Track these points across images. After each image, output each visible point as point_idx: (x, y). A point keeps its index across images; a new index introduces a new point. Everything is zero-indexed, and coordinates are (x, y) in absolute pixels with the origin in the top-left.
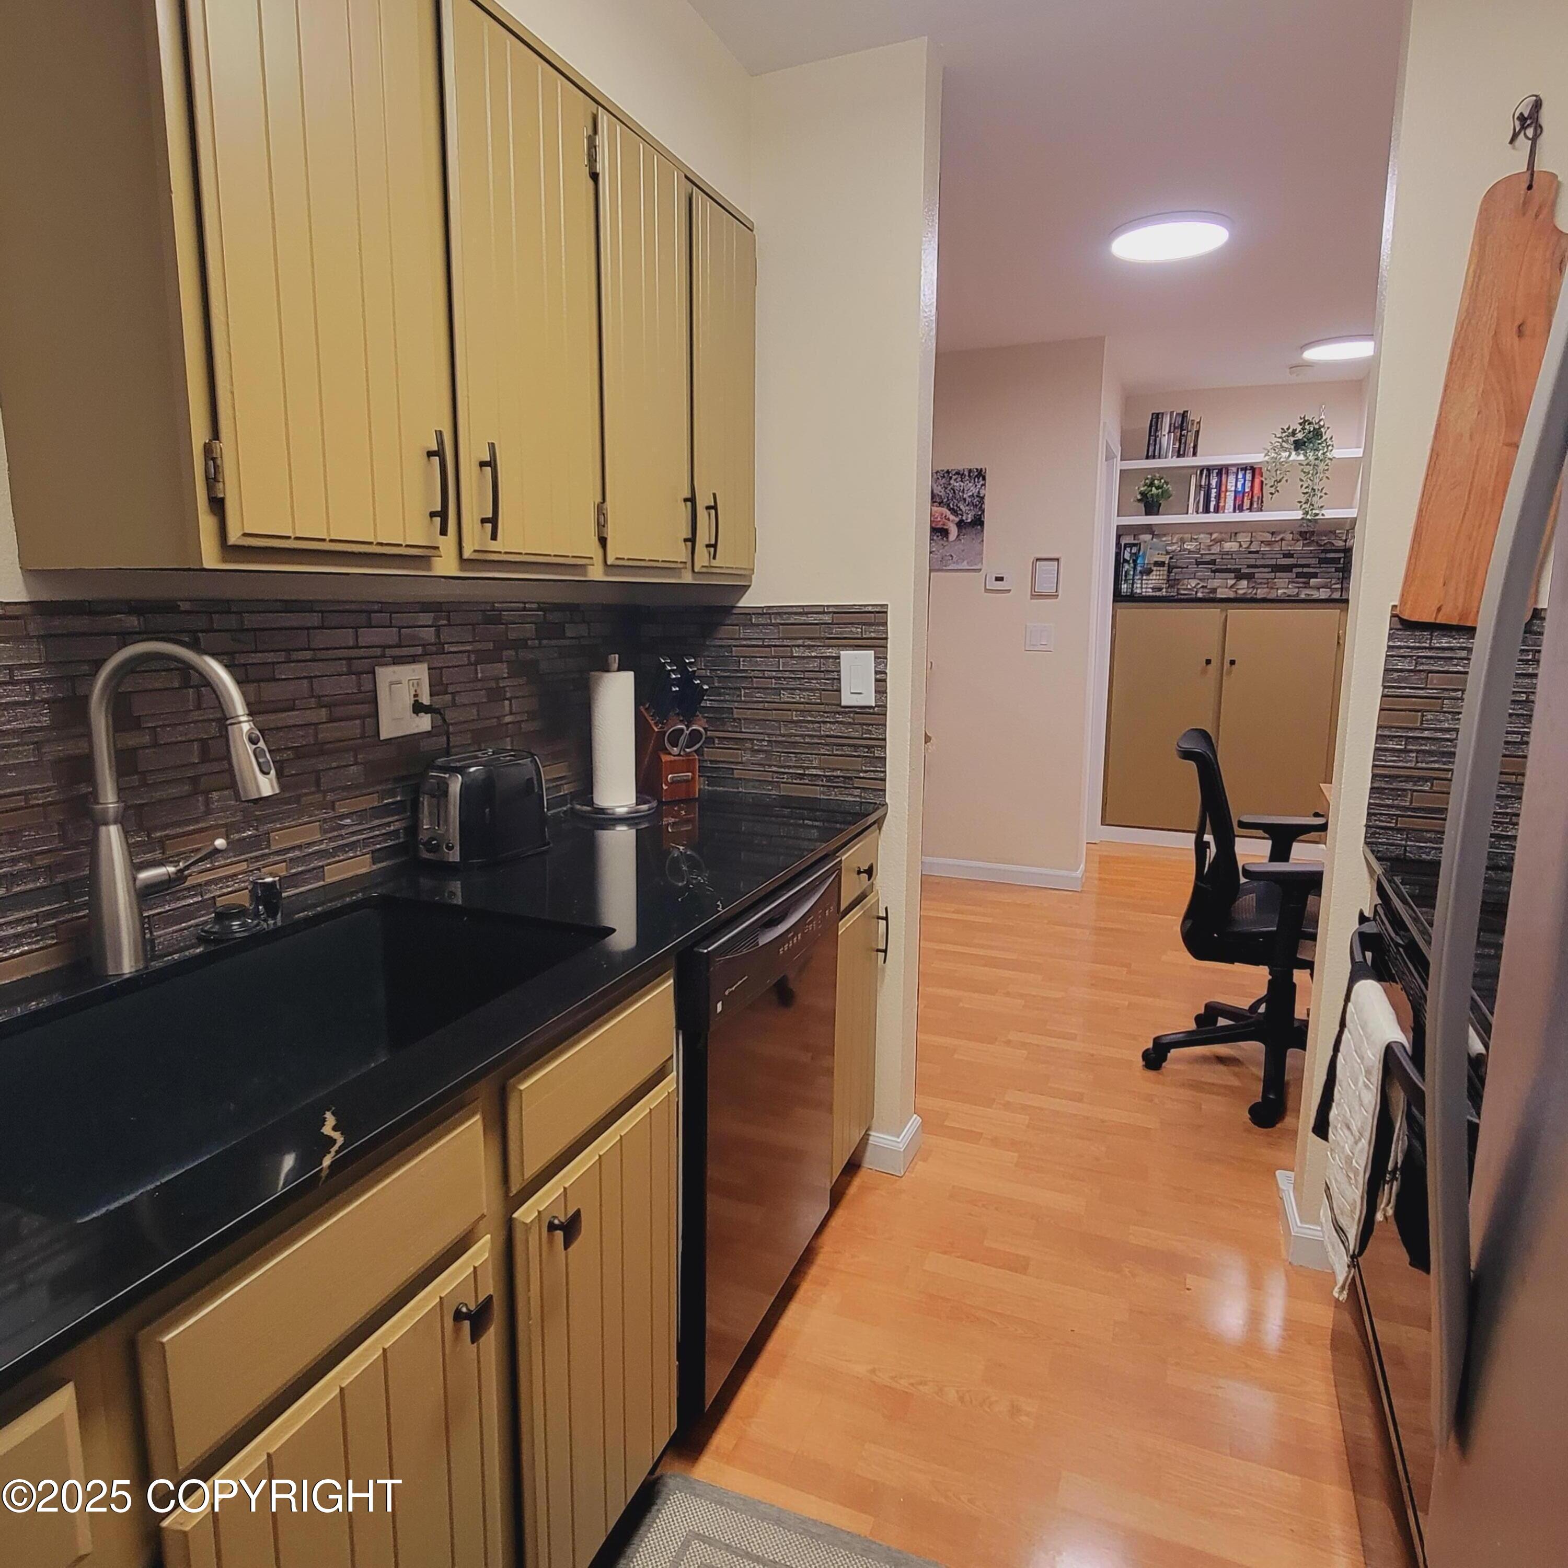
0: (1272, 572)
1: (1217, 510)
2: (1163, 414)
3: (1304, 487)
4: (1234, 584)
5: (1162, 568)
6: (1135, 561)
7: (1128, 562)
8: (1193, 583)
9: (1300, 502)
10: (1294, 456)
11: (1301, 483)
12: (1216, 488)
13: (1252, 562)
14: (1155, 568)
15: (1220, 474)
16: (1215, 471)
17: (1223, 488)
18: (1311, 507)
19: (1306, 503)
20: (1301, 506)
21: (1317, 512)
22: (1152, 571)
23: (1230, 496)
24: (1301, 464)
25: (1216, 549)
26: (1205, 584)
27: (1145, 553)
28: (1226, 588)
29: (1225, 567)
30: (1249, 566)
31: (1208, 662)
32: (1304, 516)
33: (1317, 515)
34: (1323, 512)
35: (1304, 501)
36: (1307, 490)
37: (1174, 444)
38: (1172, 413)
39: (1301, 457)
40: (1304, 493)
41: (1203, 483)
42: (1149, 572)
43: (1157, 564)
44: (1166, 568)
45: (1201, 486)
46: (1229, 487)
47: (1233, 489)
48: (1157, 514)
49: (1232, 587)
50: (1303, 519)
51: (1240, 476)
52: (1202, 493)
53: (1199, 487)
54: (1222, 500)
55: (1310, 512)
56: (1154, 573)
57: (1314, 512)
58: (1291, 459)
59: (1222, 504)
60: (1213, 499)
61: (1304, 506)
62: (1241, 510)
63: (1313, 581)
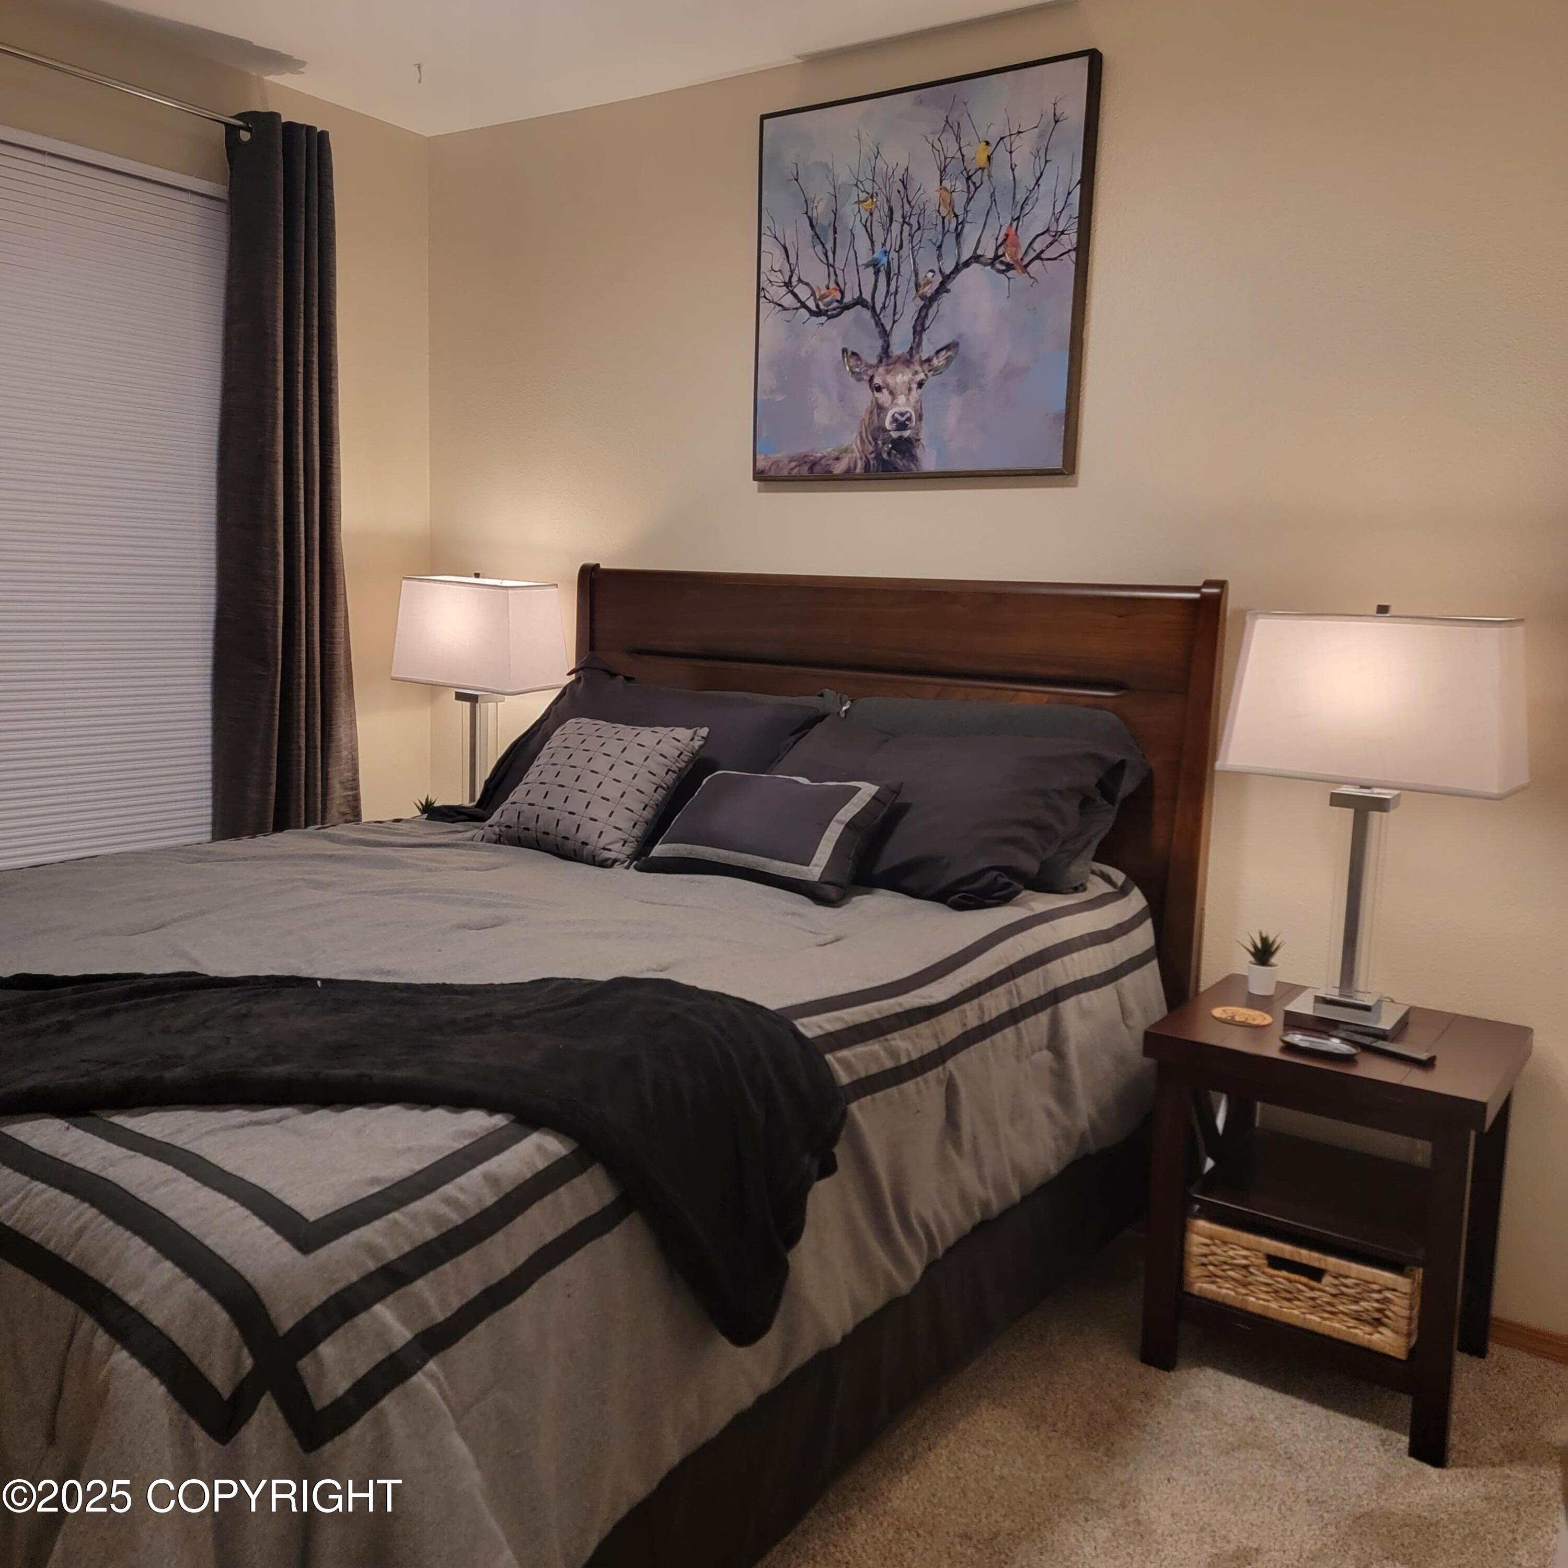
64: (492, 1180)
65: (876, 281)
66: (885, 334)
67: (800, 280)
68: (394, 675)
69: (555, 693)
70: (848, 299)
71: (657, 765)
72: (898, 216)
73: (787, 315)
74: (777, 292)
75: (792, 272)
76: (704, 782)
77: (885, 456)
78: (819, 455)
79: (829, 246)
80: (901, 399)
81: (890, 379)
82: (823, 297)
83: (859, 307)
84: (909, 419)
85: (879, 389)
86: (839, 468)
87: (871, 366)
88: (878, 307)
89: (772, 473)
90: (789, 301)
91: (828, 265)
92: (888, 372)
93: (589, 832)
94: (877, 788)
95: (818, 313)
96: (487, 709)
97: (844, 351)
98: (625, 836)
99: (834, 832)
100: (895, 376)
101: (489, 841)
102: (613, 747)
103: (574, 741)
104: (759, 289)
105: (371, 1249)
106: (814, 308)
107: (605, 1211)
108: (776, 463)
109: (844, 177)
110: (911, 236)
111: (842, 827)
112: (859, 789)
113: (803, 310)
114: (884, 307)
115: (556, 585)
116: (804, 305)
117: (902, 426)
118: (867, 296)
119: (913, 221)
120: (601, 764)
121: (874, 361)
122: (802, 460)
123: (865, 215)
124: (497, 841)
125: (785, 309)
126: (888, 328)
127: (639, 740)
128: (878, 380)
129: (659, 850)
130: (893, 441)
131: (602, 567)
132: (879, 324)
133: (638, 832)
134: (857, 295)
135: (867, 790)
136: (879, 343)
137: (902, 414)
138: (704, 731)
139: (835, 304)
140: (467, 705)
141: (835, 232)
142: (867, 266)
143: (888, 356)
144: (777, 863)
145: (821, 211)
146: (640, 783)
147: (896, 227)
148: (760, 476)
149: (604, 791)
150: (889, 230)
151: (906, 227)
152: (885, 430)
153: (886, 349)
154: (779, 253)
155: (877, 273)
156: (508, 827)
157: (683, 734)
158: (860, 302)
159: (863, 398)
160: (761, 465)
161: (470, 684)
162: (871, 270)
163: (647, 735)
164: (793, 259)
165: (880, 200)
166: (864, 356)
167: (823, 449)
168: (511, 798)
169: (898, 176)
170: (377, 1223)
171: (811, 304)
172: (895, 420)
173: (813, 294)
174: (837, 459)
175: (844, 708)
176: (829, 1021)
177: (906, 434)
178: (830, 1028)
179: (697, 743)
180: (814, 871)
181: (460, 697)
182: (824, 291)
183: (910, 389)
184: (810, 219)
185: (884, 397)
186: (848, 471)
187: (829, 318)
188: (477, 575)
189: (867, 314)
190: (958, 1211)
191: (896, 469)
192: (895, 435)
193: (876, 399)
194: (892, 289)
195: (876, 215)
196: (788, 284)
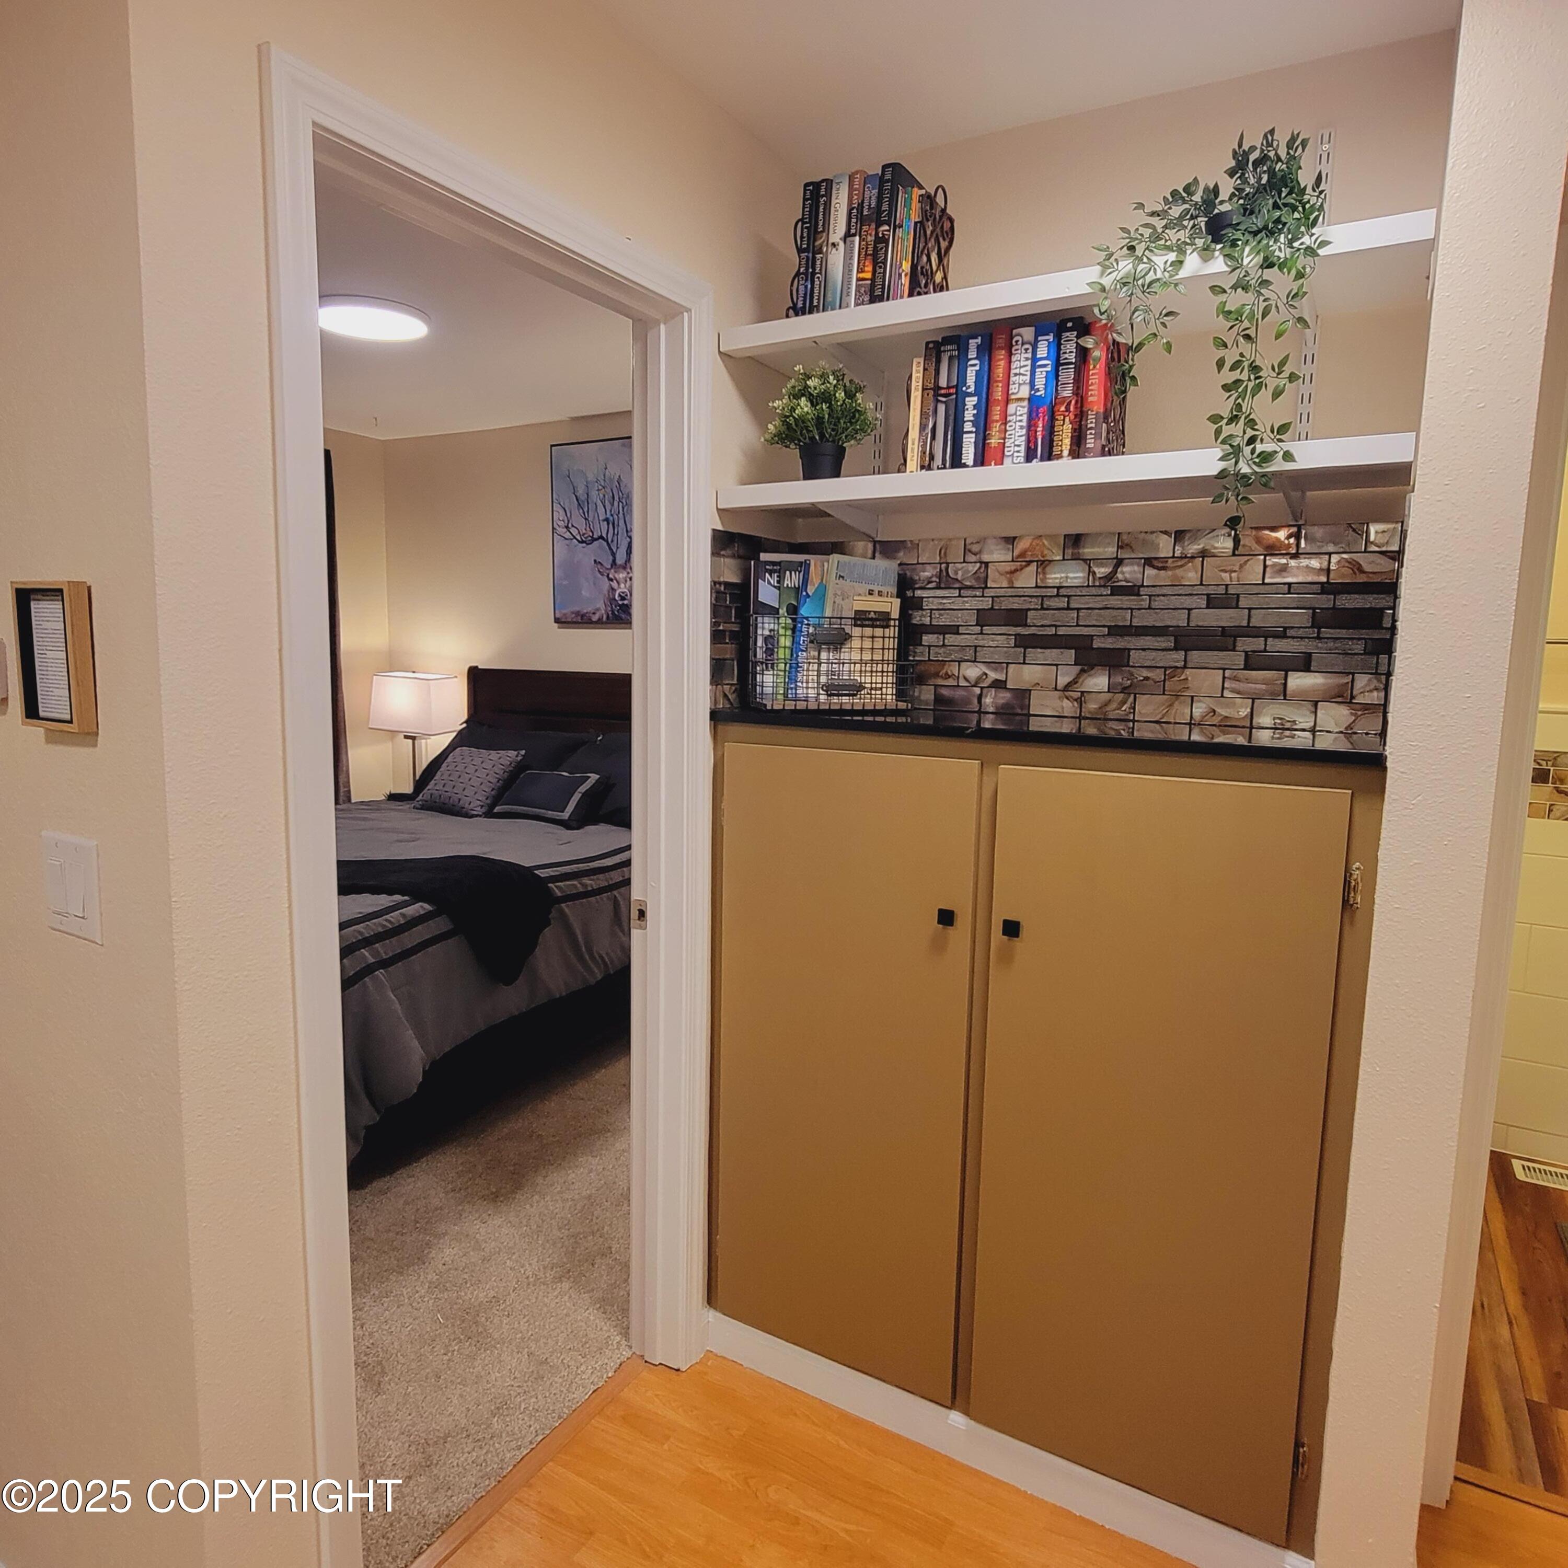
0: (1176, 649)
1: (981, 460)
2: (829, 183)
3: (1228, 365)
4: (1074, 682)
5: (879, 632)
6: (793, 610)
7: (774, 612)
8: (972, 672)
9: (1215, 419)
10: (1193, 263)
11: (1221, 353)
12: (976, 393)
13: (1125, 619)
14: (857, 631)
15: (986, 350)
16: (973, 343)
17: (998, 394)
18: (1250, 433)
19: (1233, 419)
20: (1218, 432)
21: (1268, 447)
22: (848, 637)
23: (1018, 413)
24: (1217, 290)
25: (1027, 579)
26: (1003, 677)
27: (822, 590)
28: (1056, 689)
29: (1052, 631)
30: (1115, 631)
31: (946, 918)
32: (1228, 464)
33: (1266, 457)
34: (1293, 447)
35: (1226, 414)
36: (1236, 375)
37: (861, 270)
38: (851, 178)
39: (1219, 265)
40: (1226, 388)
41: (943, 382)
42: (838, 641)
43: (861, 619)
44: (892, 632)
45: (937, 388)
46: (1013, 389)
47: (1025, 392)
48: (836, 473)
49: (1067, 688)
50: (1223, 474)
51: (1042, 351)
52: (942, 408)
53: (934, 391)
54: (995, 428)
55: (1247, 450)
56: (856, 643)
57: (1260, 448)
58: (1183, 273)
59: (994, 441)
60: (968, 427)
61: (1227, 430)
62: (1049, 455)
63: (1298, 681)
64: (403, 915)
65: (608, 527)
66: (613, 554)
67: (573, 526)
68: (370, 726)
69: (454, 734)
70: (595, 536)
71: (499, 769)
72: (616, 498)
73: (567, 542)
74: (562, 531)
75: (568, 521)
76: (522, 776)
77: (616, 613)
78: (585, 611)
79: (586, 510)
80: (622, 585)
81: (616, 576)
82: (584, 534)
83: (600, 540)
84: (627, 595)
85: (611, 580)
86: (595, 618)
87: (608, 569)
88: (610, 540)
89: (563, 620)
90: (568, 535)
91: (586, 519)
92: (616, 572)
93: (464, 802)
94: (598, 776)
95: (582, 542)
96: (422, 743)
97: (595, 561)
98: (482, 804)
99: (576, 797)
100: (619, 574)
101: (417, 809)
102: (477, 761)
103: (458, 759)
104: (553, 528)
105: (360, 933)
106: (579, 539)
107: (448, 931)
108: (565, 615)
109: (591, 477)
110: (623, 508)
111: (580, 795)
112: (589, 777)
113: (575, 540)
114: (612, 541)
115: (456, 677)
116: (575, 538)
117: (623, 599)
118: (604, 535)
119: (624, 501)
120: (471, 769)
121: (609, 567)
122: (577, 613)
123: (601, 496)
124: (421, 809)
125: (566, 539)
126: (614, 550)
127: (490, 757)
128: (611, 576)
129: (497, 809)
130: (620, 605)
131: (480, 667)
132: (610, 549)
133: (489, 801)
134: (600, 534)
135: (594, 777)
136: (611, 558)
137: (623, 593)
138: (523, 752)
139: (590, 538)
140: (410, 741)
141: (588, 503)
142: (604, 520)
143: (616, 564)
144: (550, 812)
145: (581, 491)
146: (489, 778)
147: (616, 503)
148: (557, 620)
149: (472, 783)
150: (613, 505)
151: (621, 504)
152: (615, 599)
153: (614, 561)
154: (562, 512)
155: (608, 524)
156: (426, 801)
157: (513, 753)
158: (601, 537)
159: (605, 584)
160: (558, 615)
161: (412, 730)
162: (605, 523)
163: (494, 755)
164: (569, 515)
165: (609, 490)
166: (605, 564)
167: (587, 609)
168: (428, 787)
169: (616, 479)
170: (362, 925)
171: (579, 538)
172: (620, 595)
173: (579, 533)
174: (594, 613)
175: (599, 738)
176: (552, 871)
177: (626, 602)
178: (553, 874)
179: (519, 758)
180: (566, 815)
181: (406, 737)
182: (584, 531)
183: (626, 581)
184: (576, 496)
185: (614, 584)
186: (599, 619)
187: (588, 544)
188: (414, 672)
189: (605, 544)
190: (619, 953)
191: (622, 619)
192: (620, 603)
193: (611, 585)
194: (616, 532)
195: (606, 496)
196: (567, 527)
